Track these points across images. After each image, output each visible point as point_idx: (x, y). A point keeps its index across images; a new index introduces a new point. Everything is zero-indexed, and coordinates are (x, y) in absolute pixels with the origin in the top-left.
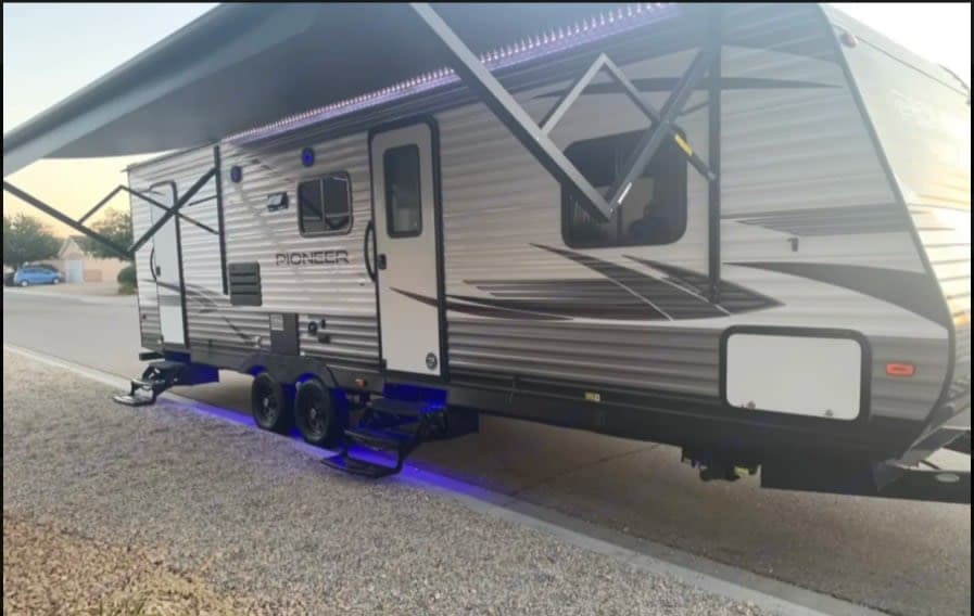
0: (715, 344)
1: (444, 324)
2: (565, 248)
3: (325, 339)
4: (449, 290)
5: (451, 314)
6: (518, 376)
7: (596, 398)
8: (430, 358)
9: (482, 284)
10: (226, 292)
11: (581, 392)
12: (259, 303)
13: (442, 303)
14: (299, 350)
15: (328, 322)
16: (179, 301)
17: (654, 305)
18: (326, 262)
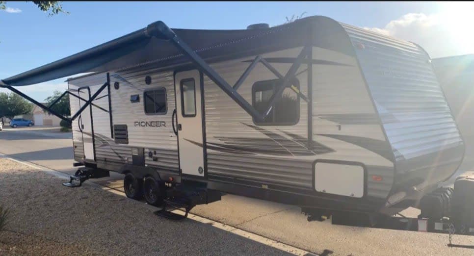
0: (311, 166)
1: (205, 155)
2: (254, 125)
3: (156, 159)
4: (208, 140)
5: (208, 151)
6: (236, 177)
7: (266, 187)
8: (200, 169)
9: (221, 138)
10: (112, 137)
11: (261, 185)
12: (128, 143)
13: (205, 146)
14: (145, 164)
15: (157, 152)
16: (92, 141)
17: (288, 150)
18: (156, 126)
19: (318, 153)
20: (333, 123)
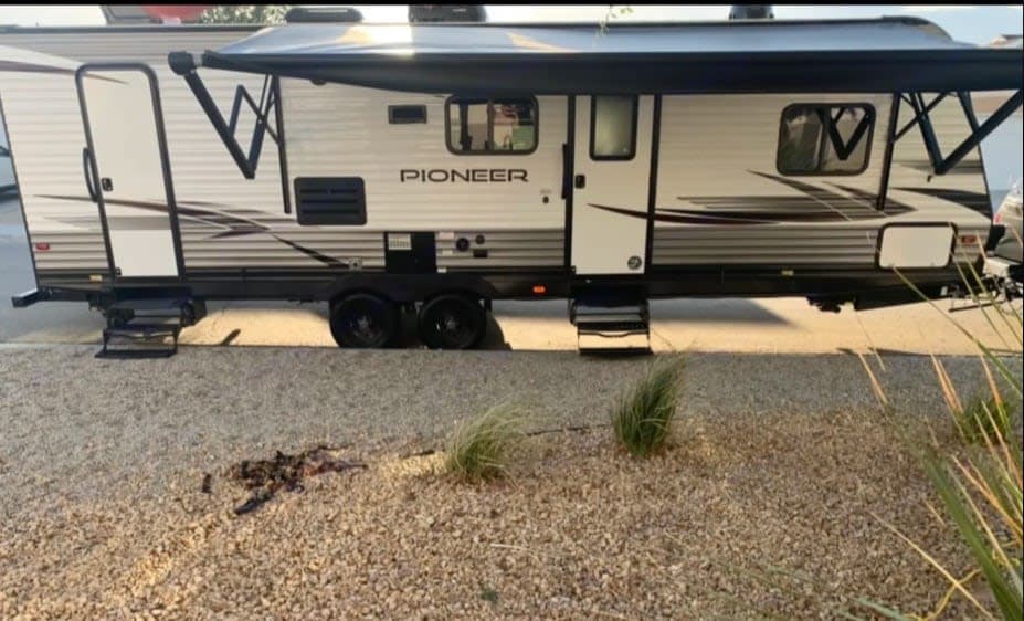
0: (876, 234)
1: (650, 229)
2: (778, 175)
3: (481, 254)
4: (658, 205)
7: (790, 273)
10: (287, 210)
11: (779, 271)
12: (363, 221)
13: (650, 216)
14: (436, 268)
15: (487, 237)
16: (168, 223)
17: (840, 211)
18: (492, 180)
19: (890, 214)
20: (919, 172)
